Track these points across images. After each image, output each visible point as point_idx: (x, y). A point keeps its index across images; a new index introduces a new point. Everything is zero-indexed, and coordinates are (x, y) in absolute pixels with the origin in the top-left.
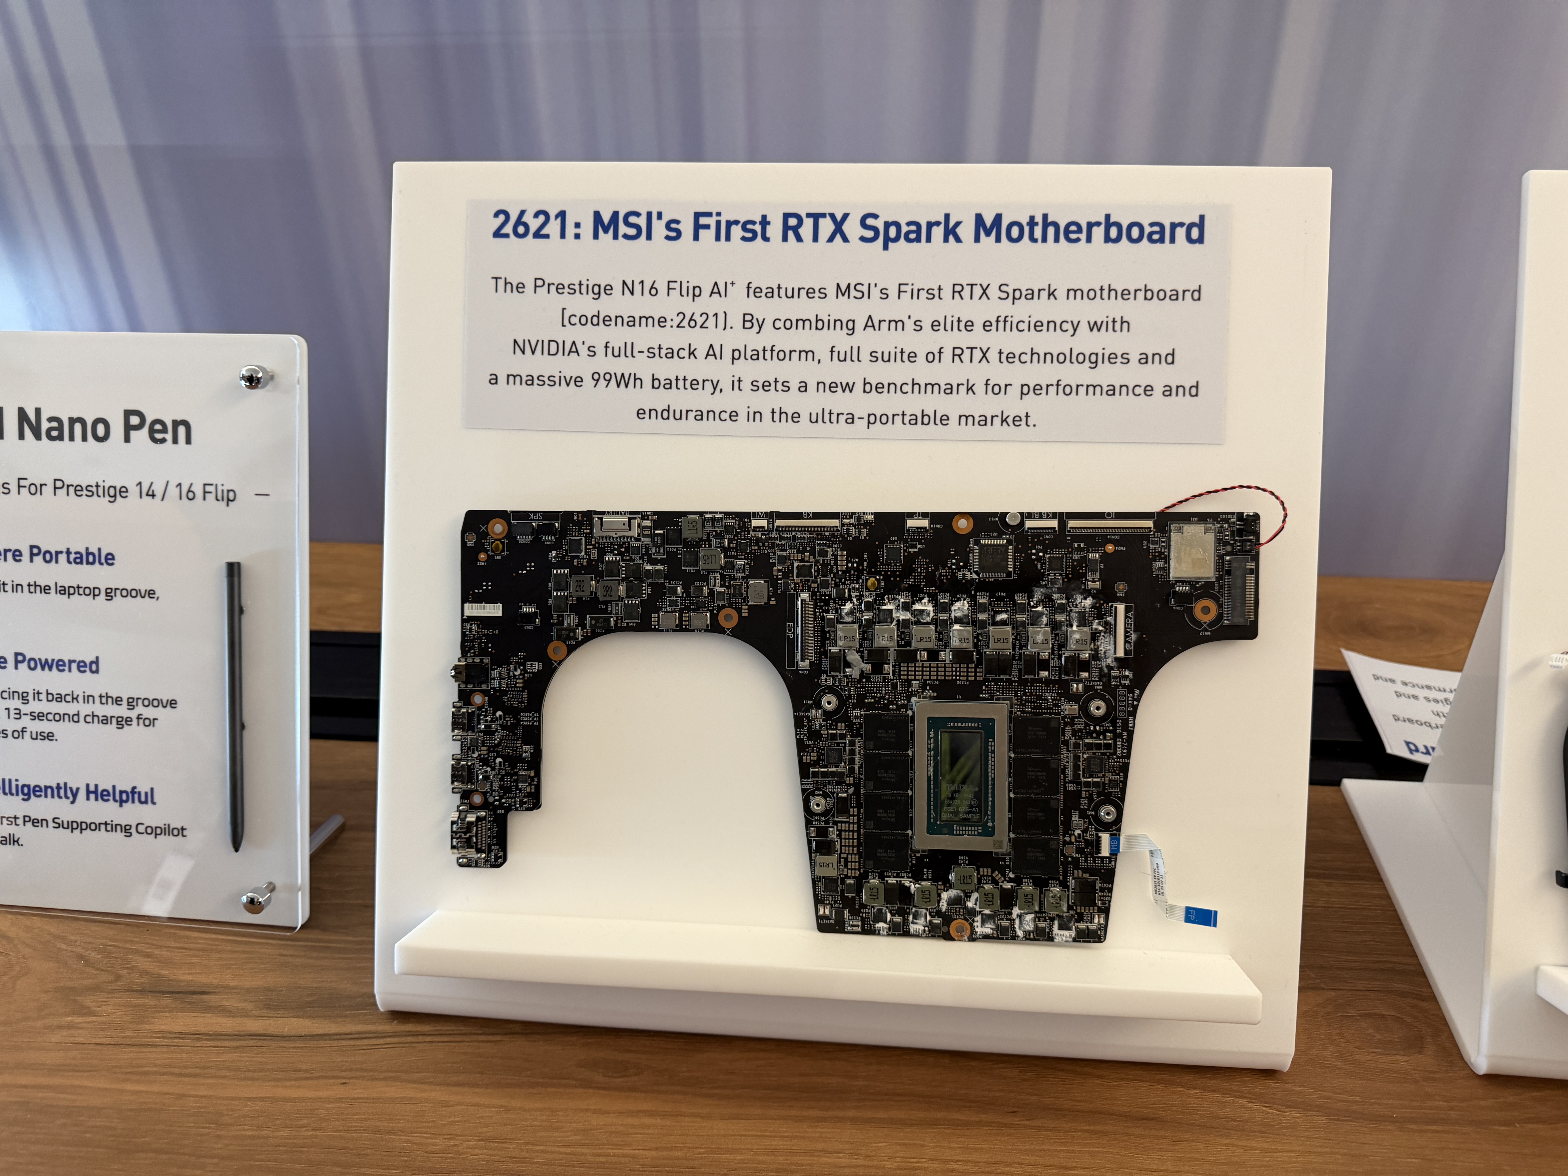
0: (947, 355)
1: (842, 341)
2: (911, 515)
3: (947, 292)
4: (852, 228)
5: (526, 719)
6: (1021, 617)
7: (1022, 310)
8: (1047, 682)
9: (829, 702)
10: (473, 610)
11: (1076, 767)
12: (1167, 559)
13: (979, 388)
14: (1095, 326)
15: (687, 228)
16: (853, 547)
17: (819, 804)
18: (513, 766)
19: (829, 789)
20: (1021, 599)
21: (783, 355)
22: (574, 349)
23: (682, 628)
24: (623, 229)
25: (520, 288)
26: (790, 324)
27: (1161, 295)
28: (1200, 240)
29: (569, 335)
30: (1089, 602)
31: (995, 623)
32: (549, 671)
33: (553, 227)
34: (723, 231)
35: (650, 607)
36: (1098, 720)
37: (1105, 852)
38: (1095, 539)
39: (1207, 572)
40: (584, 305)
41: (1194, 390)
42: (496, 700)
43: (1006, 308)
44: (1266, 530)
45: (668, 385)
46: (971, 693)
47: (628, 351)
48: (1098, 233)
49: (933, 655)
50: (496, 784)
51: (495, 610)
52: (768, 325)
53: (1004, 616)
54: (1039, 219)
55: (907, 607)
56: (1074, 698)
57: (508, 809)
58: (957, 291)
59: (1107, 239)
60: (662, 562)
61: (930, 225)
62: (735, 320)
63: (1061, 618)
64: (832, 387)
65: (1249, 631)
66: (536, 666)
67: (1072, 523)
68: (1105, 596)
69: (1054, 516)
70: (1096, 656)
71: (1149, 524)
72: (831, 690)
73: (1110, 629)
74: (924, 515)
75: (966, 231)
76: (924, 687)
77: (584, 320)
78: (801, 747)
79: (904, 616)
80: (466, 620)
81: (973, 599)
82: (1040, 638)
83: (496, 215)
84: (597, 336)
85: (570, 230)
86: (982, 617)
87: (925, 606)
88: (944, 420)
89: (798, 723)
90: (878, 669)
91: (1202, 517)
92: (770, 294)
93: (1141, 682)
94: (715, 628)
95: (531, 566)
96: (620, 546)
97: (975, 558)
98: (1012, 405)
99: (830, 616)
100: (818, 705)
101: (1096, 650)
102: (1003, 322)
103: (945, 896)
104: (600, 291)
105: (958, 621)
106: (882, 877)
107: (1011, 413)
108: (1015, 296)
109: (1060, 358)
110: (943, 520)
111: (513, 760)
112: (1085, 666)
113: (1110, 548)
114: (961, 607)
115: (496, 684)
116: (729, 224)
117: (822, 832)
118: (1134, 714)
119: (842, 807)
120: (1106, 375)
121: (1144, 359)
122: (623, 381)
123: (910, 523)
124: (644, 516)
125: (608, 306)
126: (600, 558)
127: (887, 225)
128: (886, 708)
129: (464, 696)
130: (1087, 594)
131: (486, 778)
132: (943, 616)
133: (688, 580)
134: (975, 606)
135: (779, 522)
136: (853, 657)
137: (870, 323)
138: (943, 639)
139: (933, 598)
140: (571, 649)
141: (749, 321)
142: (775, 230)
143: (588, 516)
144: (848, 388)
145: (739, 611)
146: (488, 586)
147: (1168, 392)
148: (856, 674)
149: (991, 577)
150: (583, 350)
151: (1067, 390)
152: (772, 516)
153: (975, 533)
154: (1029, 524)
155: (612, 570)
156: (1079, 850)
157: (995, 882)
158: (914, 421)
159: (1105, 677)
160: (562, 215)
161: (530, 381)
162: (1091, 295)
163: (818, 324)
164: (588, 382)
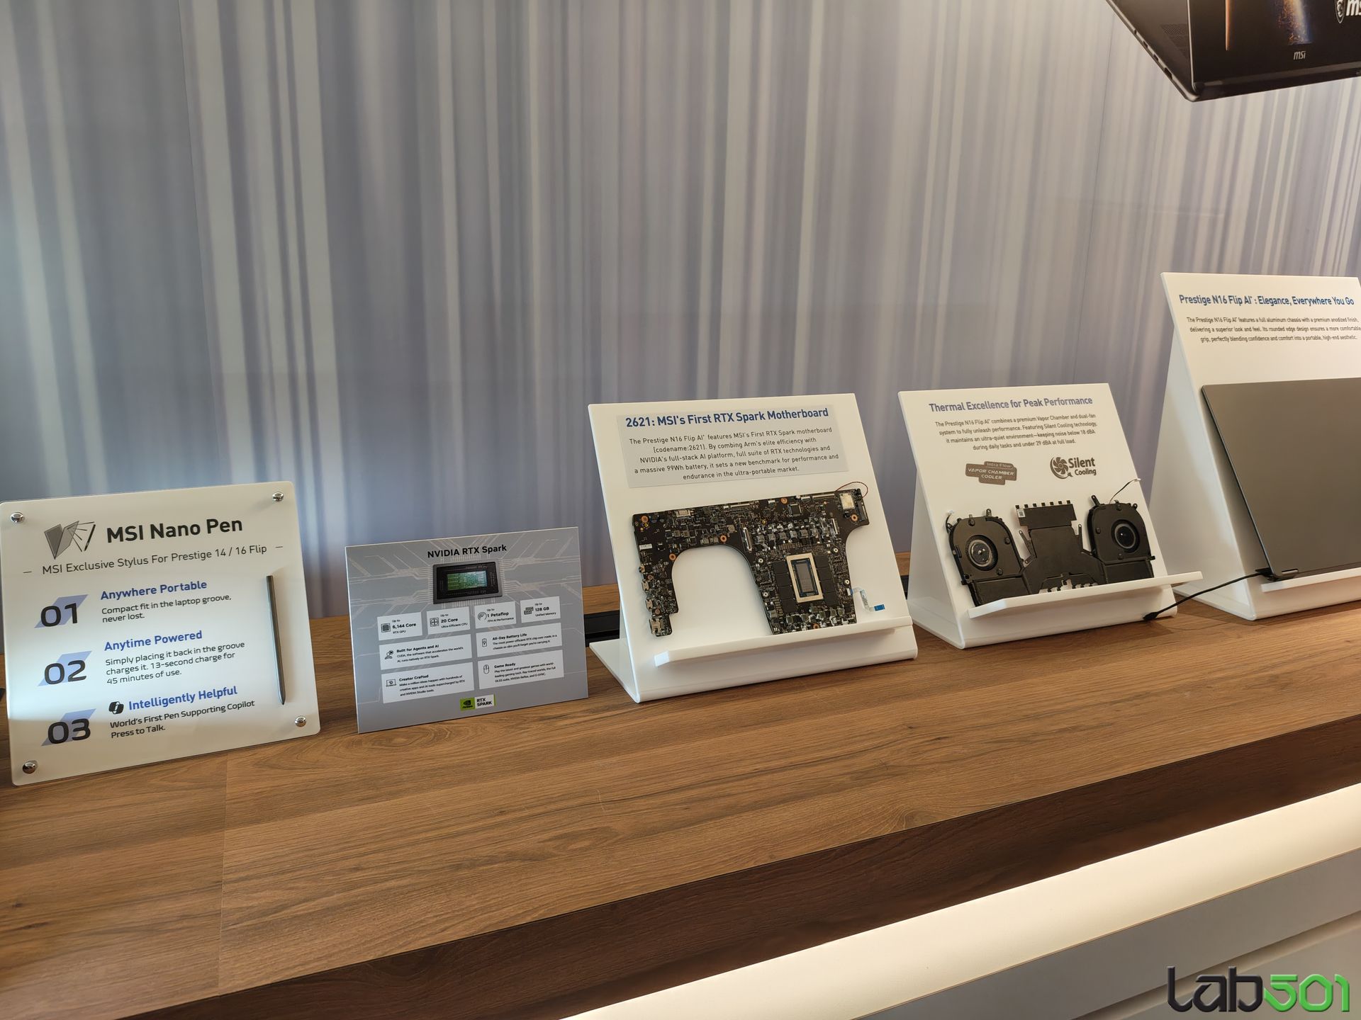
0: (770, 452)
1: (740, 451)
2: (769, 500)
3: (765, 434)
4: (734, 417)
5: (668, 581)
6: (807, 526)
7: (786, 438)
8: (820, 545)
9: (761, 561)
10: (642, 547)
11: (835, 570)
12: (841, 504)
13: (781, 460)
14: (807, 441)
15: (686, 420)
16: (755, 511)
17: (766, 594)
18: (667, 598)
19: (767, 589)
20: (806, 521)
21: (724, 456)
22: (660, 460)
23: (712, 544)
24: (667, 422)
25: (639, 442)
26: (723, 446)
27: (821, 431)
28: (827, 415)
29: (658, 455)
30: (824, 519)
31: (801, 529)
32: (671, 564)
33: (646, 422)
34: (698, 420)
35: (699, 538)
36: (837, 554)
37: (849, 594)
38: (821, 500)
39: (853, 506)
40: (660, 445)
41: (837, 456)
42: (656, 576)
43: (782, 437)
44: (863, 493)
45: (691, 468)
46: (801, 552)
47: (677, 458)
48: (801, 414)
49: (787, 542)
50: (663, 606)
51: (650, 546)
52: (717, 447)
53: (803, 527)
54: (784, 412)
55: (775, 527)
56: (828, 549)
57: (669, 614)
58: (768, 433)
59: (804, 416)
60: (699, 523)
61: (756, 415)
62: (707, 446)
63: (817, 525)
64: (740, 464)
65: (866, 522)
66: (667, 563)
67: (814, 497)
68: (828, 517)
69: (808, 495)
70: (830, 535)
71: (833, 494)
72: (760, 557)
73: (832, 526)
74: (773, 499)
75: (766, 416)
76: (786, 552)
77: (661, 450)
78: (756, 577)
79: (775, 530)
80: (640, 551)
81: (793, 523)
82: (815, 531)
83: (627, 419)
84: (666, 455)
85: (651, 423)
86: (797, 527)
87: (780, 526)
88: (774, 470)
89: (753, 569)
90: (772, 548)
91: (846, 491)
92: (715, 438)
93: (844, 541)
94: (720, 543)
95: (658, 530)
96: (685, 520)
97: (790, 510)
98: (792, 465)
99: (753, 533)
100: (758, 563)
101: (830, 533)
102: (782, 441)
103: (809, 617)
104: (664, 441)
105: (791, 529)
106: (790, 615)
107: (791, 467)
108: (784, 434)
109: (800, 450)
110: (778, 500)
111: (667, 596)
112: (829, 538)
113: (825, 503)
114: (790, 526)
115: (655, 571)
116: (699, 418)
117: (769, 603)
118: (845, 551)
119: (772, 594)
120: (813, 454)
121: (822, 449)
122: (677, 468)
123: (769, 502)
124: (690, 509)
125: (667, 445)
126: (680, 525)
127: (744, 416)
128: (777, 560)
129: (646, 577)
130: (823, 517)
131: (659, 604)
132: (786, 529)
133: (709, 528)
134: (795, 525)
135: (732, 506)
136: (764, 545)
137: (746, 444)
138: (789, 537)
139: (782, 524)
140: (677, 556)
141: (711, 446)
142: (712, 419)
143: (673, 512)
144: (744, 464)
145: (727, 536)
146: (645, 538)
147: (830, 458)
148: (766, 550)
149: (796, 515)
150: (663, 459)
151: (805, 459)
152: (729, 505)
153: (788, 503)
154: (802, 498)
155: (683, 528)
156: (842, 595)
157: (822, 610)
158: (765, 472)
159: (835, 541)
160: (647, 418)
161: (648, 471)
162: (804, 432)
163: (731, 446)
164: (666, 469)
